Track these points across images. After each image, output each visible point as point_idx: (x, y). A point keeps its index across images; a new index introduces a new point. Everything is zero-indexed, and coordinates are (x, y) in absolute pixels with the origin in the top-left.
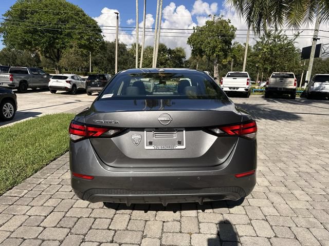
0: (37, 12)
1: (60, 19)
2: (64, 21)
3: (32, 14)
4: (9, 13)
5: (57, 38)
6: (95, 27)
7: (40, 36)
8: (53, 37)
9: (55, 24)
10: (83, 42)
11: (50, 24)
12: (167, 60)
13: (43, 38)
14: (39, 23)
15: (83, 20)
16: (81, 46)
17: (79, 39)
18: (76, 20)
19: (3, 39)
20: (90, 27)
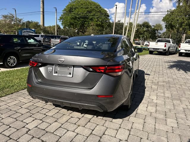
0: (77, 8)
1: (88, 11)
2: (90, 12)
3: (75, 9)
4: (65, 10)
5: (86, 21)
6: (105, 14)
7: (78, 20)
8: (84, 21)
9: (85, 14)
10: (99, 23)
11: (83, 14)
12: (144, 32)
13: (79, 21)
14: (78, 14)
15: (100, 10)
16: (97, 25)
17: (97, 21)
18: (96, 11)
19: (62, 22)
20: (103, 14)
